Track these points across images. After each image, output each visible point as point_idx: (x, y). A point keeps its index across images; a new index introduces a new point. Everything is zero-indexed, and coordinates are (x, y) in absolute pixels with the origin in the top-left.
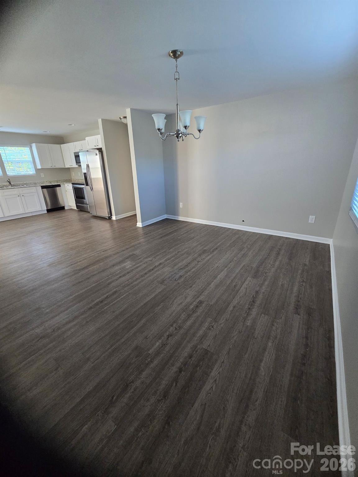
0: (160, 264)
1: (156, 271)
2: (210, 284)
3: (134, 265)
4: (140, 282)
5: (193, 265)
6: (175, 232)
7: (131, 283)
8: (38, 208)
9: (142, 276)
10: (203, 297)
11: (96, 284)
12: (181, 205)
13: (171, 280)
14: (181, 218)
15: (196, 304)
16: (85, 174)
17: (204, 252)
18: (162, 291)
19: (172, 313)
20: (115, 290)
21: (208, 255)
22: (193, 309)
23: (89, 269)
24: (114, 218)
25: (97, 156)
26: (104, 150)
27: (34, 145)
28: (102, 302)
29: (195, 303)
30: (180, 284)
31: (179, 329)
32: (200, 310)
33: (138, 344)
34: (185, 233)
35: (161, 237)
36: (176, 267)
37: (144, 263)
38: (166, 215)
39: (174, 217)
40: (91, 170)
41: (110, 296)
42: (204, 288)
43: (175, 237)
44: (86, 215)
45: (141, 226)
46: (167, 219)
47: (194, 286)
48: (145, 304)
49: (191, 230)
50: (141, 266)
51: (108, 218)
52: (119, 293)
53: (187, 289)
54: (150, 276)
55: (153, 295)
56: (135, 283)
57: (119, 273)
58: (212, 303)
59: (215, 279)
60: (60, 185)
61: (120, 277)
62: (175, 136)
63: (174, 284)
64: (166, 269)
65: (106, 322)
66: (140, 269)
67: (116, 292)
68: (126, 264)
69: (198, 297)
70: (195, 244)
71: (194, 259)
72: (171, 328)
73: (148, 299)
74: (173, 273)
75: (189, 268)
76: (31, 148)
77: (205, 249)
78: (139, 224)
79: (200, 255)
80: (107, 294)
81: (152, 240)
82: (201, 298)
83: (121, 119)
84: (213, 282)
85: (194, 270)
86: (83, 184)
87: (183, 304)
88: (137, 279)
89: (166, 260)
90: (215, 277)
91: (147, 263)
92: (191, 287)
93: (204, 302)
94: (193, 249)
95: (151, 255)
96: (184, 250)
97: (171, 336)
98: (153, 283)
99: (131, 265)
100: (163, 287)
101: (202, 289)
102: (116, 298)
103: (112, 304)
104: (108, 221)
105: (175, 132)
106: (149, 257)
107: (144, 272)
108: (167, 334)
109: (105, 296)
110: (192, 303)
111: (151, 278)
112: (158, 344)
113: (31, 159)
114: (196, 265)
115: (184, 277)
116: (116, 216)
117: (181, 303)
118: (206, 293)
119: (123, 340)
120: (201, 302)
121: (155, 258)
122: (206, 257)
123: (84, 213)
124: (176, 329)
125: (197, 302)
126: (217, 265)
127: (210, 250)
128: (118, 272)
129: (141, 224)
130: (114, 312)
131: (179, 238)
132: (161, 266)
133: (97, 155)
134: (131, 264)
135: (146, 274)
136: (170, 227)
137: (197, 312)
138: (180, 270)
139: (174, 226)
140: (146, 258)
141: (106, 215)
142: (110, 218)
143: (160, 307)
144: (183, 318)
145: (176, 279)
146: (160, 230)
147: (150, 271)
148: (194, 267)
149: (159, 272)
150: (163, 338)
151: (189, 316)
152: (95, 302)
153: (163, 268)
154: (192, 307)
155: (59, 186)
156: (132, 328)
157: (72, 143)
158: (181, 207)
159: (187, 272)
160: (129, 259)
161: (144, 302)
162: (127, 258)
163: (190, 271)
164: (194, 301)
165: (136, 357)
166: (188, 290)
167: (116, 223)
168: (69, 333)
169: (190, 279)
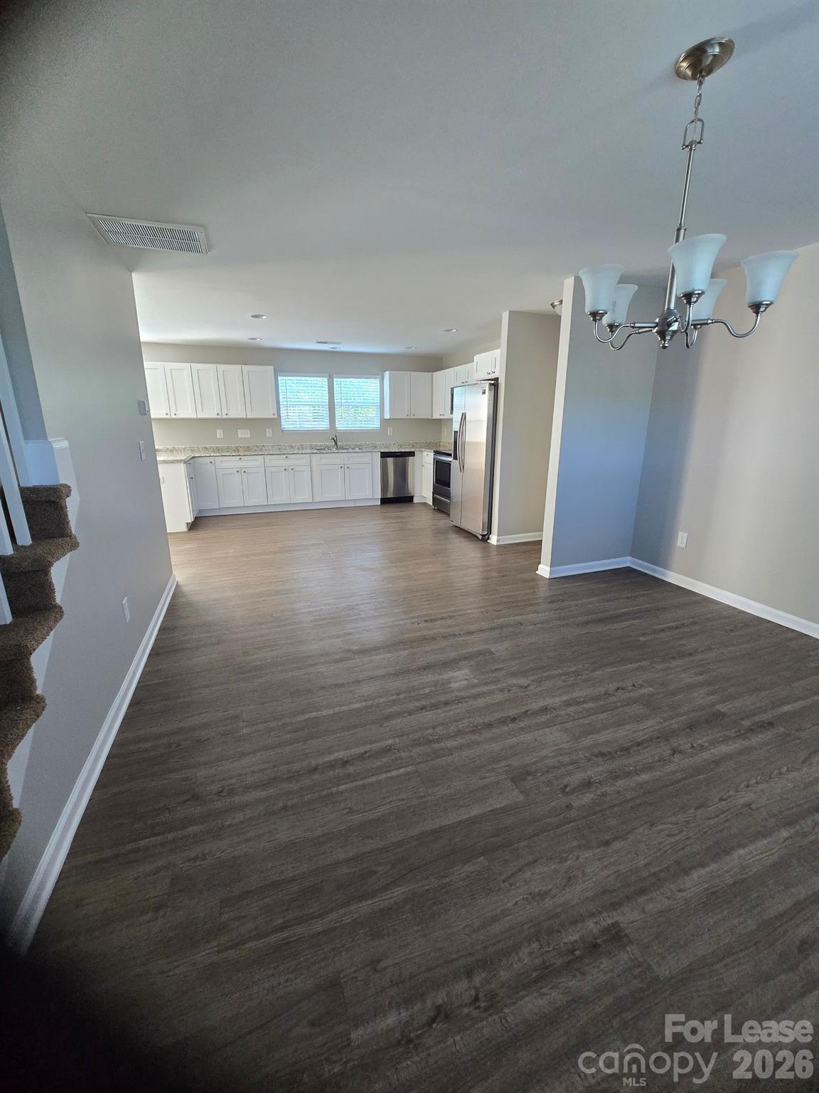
0: (545, 710)
1: (522, 729)
2: (686, 872)
3: (474, 686)
4: (460, 748)
5: (648, 755)
6: (638, 618)
7: (438, 741)
8: (367, 494)
9: (475, 730)
10: (636, 916)
11: (364, 704)
12: (681, 539)
13: (549, 783)
14: (673, 578)
15: (595, 931)
16: (456, 432)
17: (714, 719)
18: (504, 810)
19: (495, 919)
20: (390, 742)
21: (725, 740)
22: (572, 952)
23: (372, 658)
24: (494, 540)
25: (484, 395)
26: (502, 382)
27: (387, 374)
28: (345, 763)
29: (590, 924)
30: (573, 813)
31: (486, 1010)
32: (600, 972)
33: (342, 975)
34: (671, 628)
35: (587, 623)
36: (587, 741)
37: (502, 690)
38: (629, 558)
39: (653, 570)
40: (469, 426)
41: (372, 756)
42: (654, 874)
43: (631, 634)
44: (443, 522)
45: (547, 575)
46: (628, 571)
47: (617, 845)
48: (433, 832)
49: (695, 623)
50: (491, 693)
51: (480, 537)
52: (393, 757)
53: (588, 847)
54: (494, 739)
55: (476, 811)
56: (450, 744)
57: (427, 696)
58: (663, 971)
59: (717, 857)
60: (414, 452)
61: (423, 708)
62: (655, 330)
63: (553, 804)
64: (554, 737)
65: (319, 833)
66: (481, 702)
67: (388, 750)
68: (455, 674)
69: (615, 906)
70: (688, 678)
71: (665, 736)
72: (462, 986)
73: (452, 818)
74: (565, 759)
75: (628, 762)
76: (383, 378)
77: (719, 707)
78: (544, 570)
79: (691, 727)
80: (368, 747)
81: (559, 623)
82: (627, 917)
83: (553, 306)
84: (702, 865)
85: (645, 777)
86: (450, 455)
87: (548, 903)
88: (459, 733)
89: (567, 704)
90: (719, 850)
91: (509, 691)
92: (607, 843)
93: (631, 942)
94: (674, 693)
95: (532, 669)
96: (641, 686)
97: (447, 1017)
98: (494, 766)
99: (465, 682)
100: (515, 796)
101: (645, 874)
102: (380, 770)
103: (360, 783)
104: (480, 544)
105: (657, 320)
106: (524, 673)
107: (488, 719)
108: (440, 997)
109: (361, 750)
110: (582, 919)
111: (496, 747)
112: (391, 1020)
113: (377, 400)
114: (660, 761)
115: (599, 792)
116: (498, 536)
117: (543, 895)
118: (656, 902)
119: (319, 926)
120: (616, 936)
121: (539, 681)
122: (713, 743)
123: (444, 515)
124: (476, 999)
125: (604, 924)
126: (748, 797)
127: (742, 719)
128: (427, 690)
129: (548, 569)
130: (351, 811)
131: (642, 639)
132: (543, 718)
133: (484, 393)
134: (466, 679)
135: (489, 726)
136: (628, 598)
137: (583, 974)
138: (596, 756)
139: (643, 595)
140: (514, 675)
141: (478, 530)
142: (485, 538)
143: (469, 868)
144: (520, 965)
145: (566, 787)
146: (596, 598)
147: (503, 721)
148: (650, 767)
149: (528, 737)
150: (418, 1006)
151: (545, 974)
152: (332, 757)
153: (547, 725)
154: (572, 936)
155: (412, 454)
156: (362, 898)
157: (452, 369)
158: (679, 544)
159: (614, 776)
160: (472, 663)
161: (438, 823)
162: (466, 658)
163: (628, 775)
164: (592, 915)
165: (312, 1024)
166: (588, 854)
167: (495, 553)
168: (239, 817)
169: (616, 809)
